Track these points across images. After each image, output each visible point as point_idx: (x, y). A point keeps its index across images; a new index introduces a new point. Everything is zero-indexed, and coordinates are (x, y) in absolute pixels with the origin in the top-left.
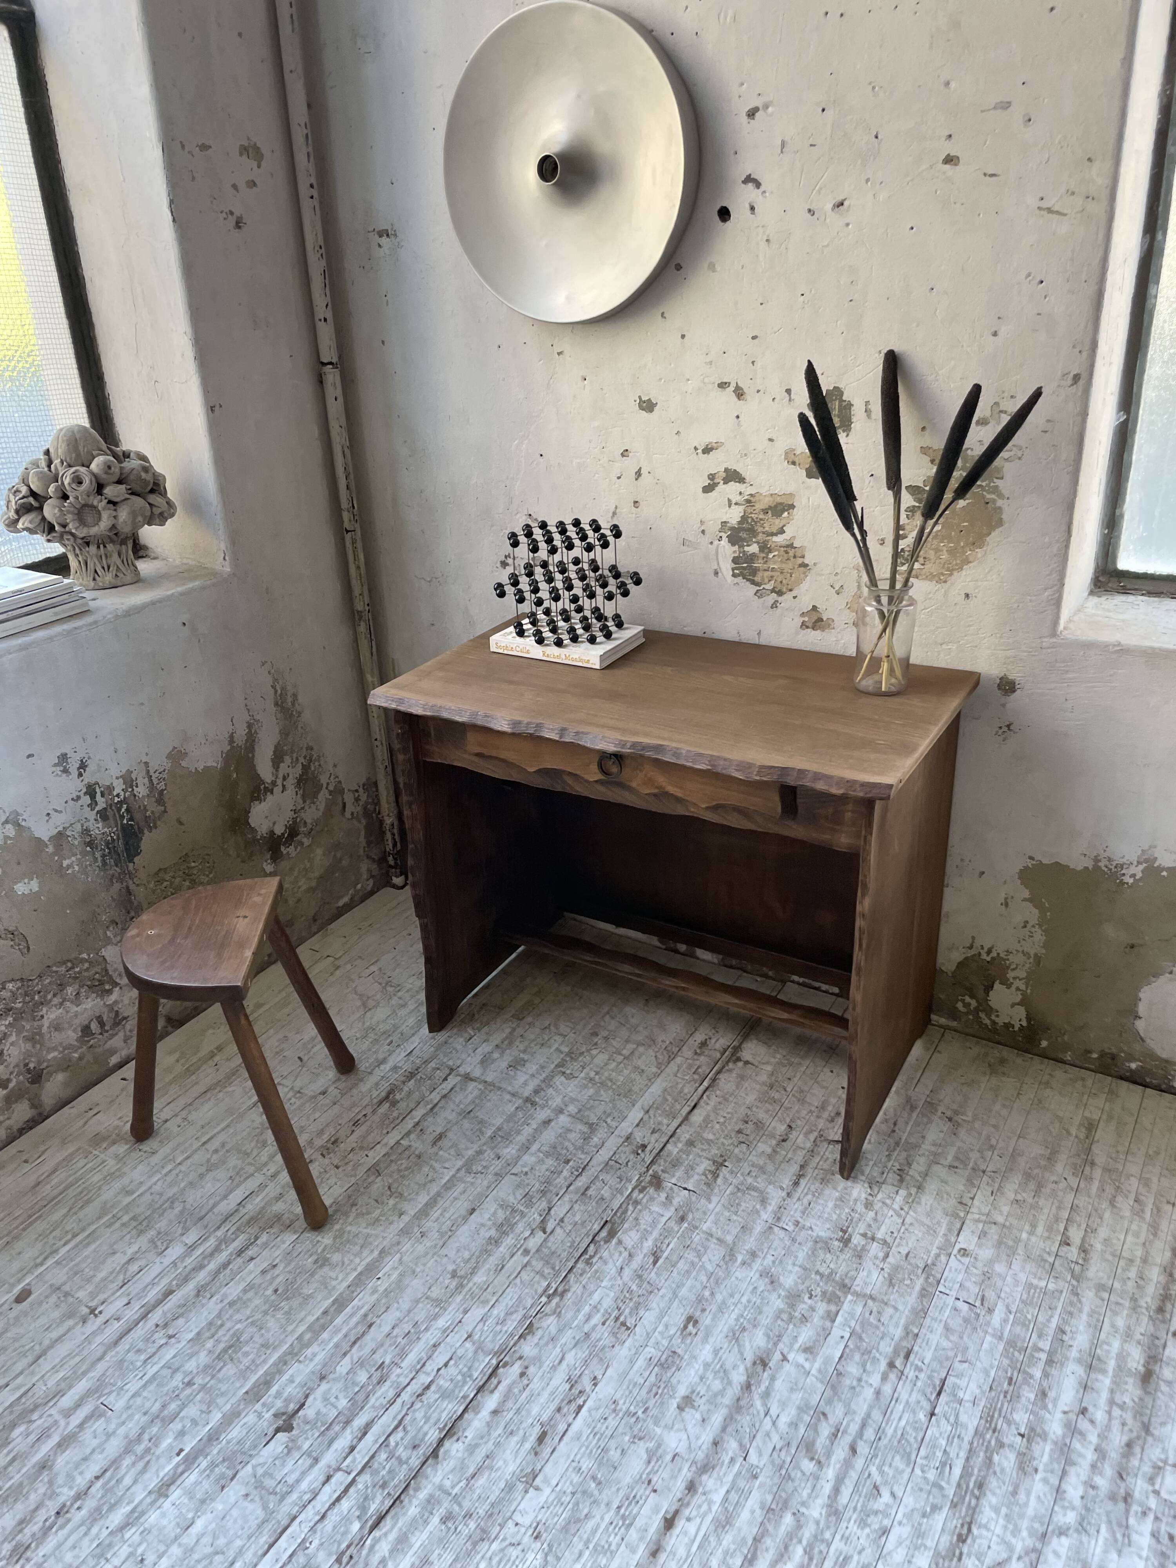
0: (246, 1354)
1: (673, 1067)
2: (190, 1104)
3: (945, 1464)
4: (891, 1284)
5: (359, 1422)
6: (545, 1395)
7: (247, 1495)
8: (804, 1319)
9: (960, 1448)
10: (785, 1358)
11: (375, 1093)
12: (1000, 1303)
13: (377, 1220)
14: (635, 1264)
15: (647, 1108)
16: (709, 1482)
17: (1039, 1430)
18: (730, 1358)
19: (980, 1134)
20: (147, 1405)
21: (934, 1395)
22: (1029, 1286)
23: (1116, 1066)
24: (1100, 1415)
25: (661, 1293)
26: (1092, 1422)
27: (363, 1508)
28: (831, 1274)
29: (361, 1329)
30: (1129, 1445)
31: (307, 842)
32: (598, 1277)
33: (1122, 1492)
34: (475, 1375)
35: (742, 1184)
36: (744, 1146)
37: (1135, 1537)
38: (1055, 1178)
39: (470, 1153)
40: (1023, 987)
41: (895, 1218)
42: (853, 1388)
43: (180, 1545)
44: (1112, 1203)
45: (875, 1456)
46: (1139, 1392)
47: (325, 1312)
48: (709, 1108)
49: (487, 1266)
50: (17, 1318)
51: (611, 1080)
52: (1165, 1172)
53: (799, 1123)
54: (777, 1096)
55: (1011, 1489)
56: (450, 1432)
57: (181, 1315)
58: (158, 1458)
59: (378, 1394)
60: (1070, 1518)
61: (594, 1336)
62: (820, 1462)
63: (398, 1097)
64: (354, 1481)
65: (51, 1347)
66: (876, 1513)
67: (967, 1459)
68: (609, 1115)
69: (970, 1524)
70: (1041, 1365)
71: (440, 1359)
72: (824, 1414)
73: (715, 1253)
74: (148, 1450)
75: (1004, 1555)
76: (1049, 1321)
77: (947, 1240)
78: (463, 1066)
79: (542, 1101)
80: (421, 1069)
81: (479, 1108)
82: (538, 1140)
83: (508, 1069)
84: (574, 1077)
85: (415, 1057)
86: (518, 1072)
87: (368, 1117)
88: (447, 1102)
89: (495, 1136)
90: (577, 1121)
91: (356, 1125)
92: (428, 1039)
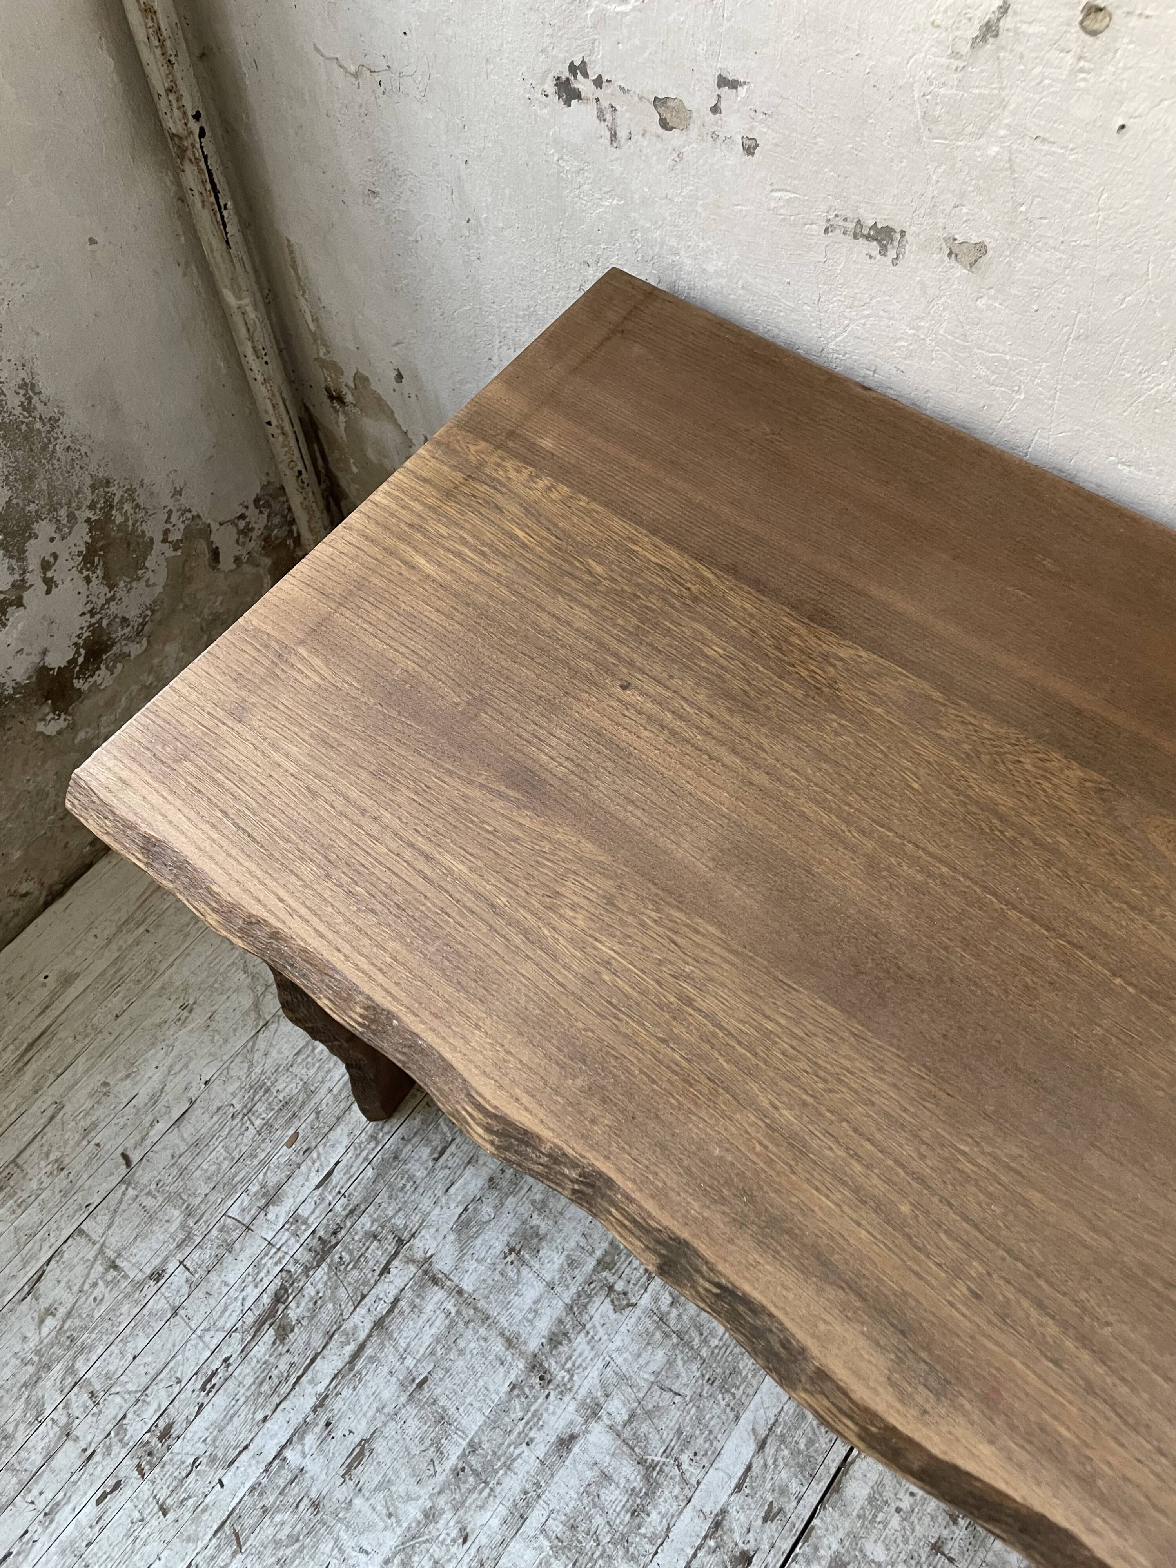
15: (763, 1432)
51: (699, 1328)
63: (293, 1311)
68: (687, 1443)
78: (423, 1233)
79: (563, 1373)
80: (343, 1232)
81: (441, 1374)
82: (543, 1497)
83: (505, 1258)
84: (630, 1305)
85: (334, 1194)
86: (525, 1271)
87: (231, 1369)
88: (382, 1342)
89: (463, 1469)
90: (625, 1448)
91: (208, 1386)
92: (362, 1142)
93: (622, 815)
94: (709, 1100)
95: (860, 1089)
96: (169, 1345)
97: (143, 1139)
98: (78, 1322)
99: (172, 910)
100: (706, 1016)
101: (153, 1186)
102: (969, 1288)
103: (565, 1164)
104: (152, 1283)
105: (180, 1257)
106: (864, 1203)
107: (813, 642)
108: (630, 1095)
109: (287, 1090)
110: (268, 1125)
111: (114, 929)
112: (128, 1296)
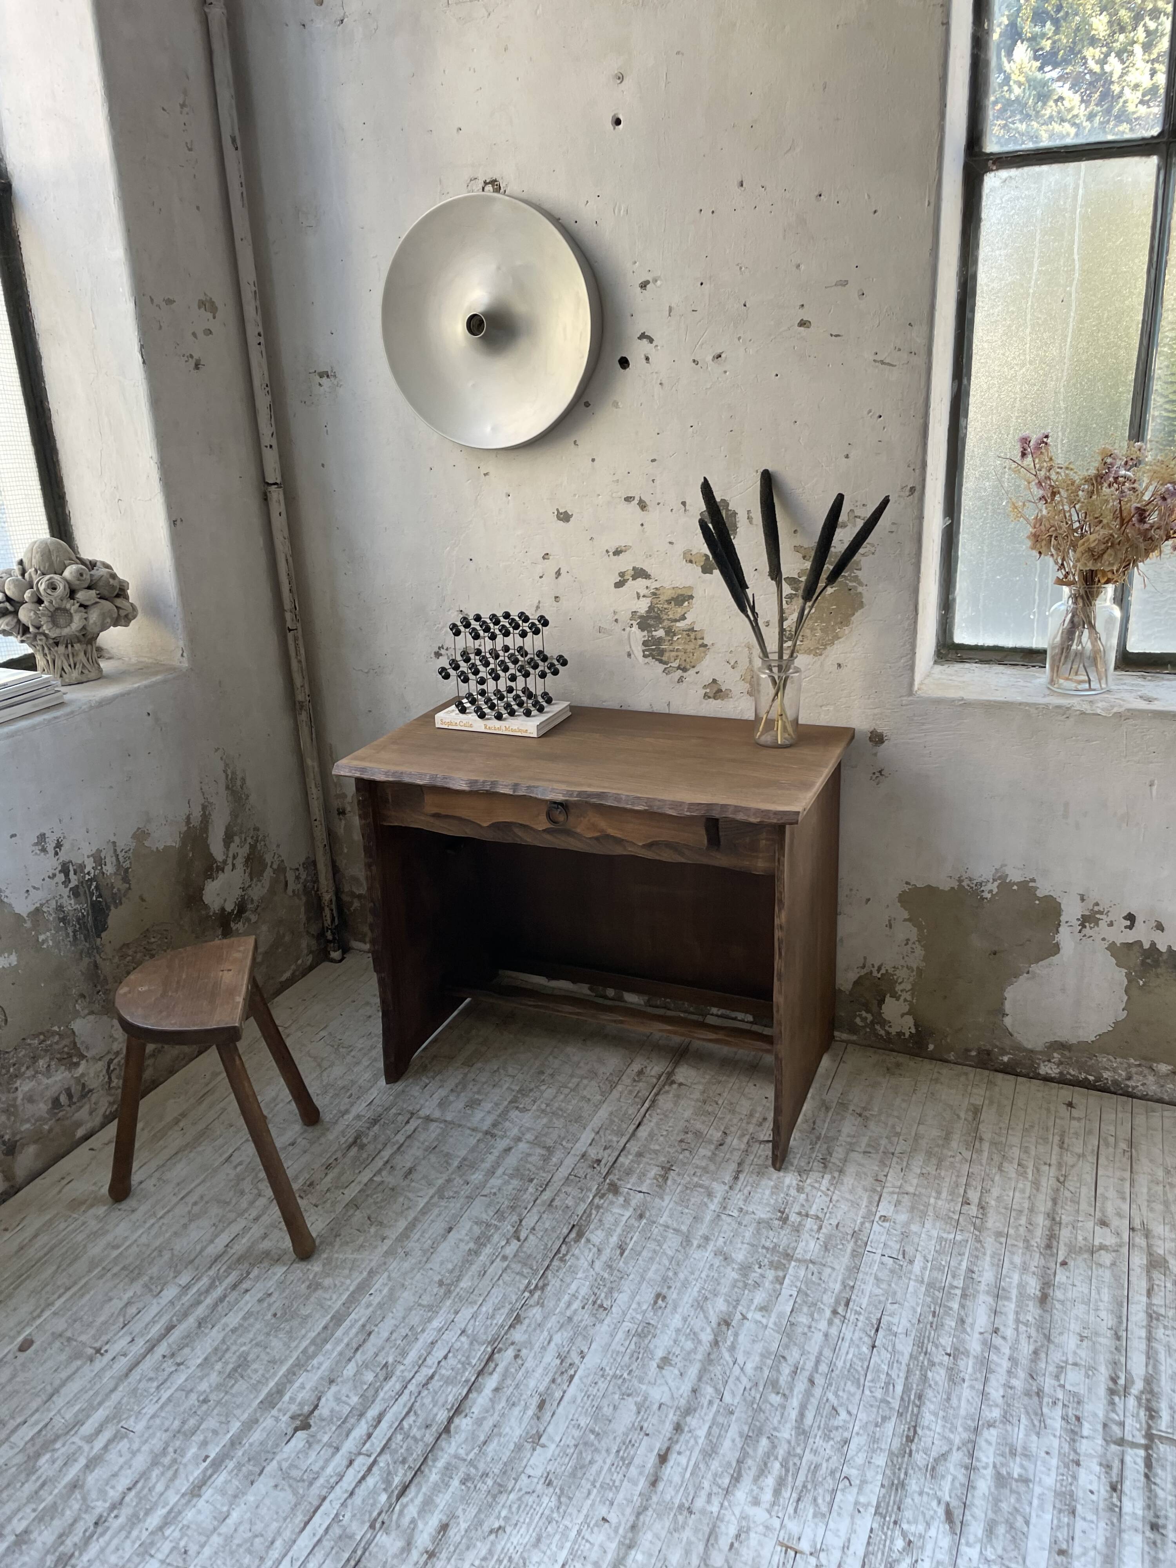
0: (256, 1371)
1: (615, 1094)
2: (163, 1165)
3: (889, 1383)
4: (826, 1249)
5: (372, 1413)
6: (540, 1370)
7: (276, 1486)
8: (757, 1285)
9: (900, 1370)
10: (744, 1317)
11: (343, 1140)
12: (918, 1255)
13: (362, 1246)
14: (604, 1257)
15: (597, 1129)
16: (692, 1421)
17: (962, 1349)
18: (698, 1323)
19: (886, 1124)
20: (167, 1424)
21: (873, 1331)
22: (940, 1239)
23: (991, 1060)
24: (1009, 1332)
25: (631, 1277)
26: (1004, 1338)
27: (388, 1482)
28: (775, 1247)
29: (361, 1337)
30: (1036, 1352)
31: (254, 918)
32: (573, 1271)
33: (1035, 1388)
34: (474, 1362)
35: (689, 1183)
36: (687, 1153)
37: (1048, 1421)
38: (950, 1153)
39: (440, 1182)
40: (909, 998)
41: (824, 1197)
42: (805, 1334)
43: (219, 1534)
44: (1000, 1168)
45: (830, 1384)
46: (1039, 1311)
47: (325, 1328)
48: (652, 1124)
49: (470, 1273)
50: (23, 1365)
51: (561, 1110)
52: (1040, 1141)
53: (732, 1129)
55: (945, 1397)
56: (458, 1410)
57: (187, 1345)
58: (185, 1465)
59: (386, 1388)
60: (996, 1413)
61: (575, 1319)
62: (784, 1395)
63: (365, 1141)
64: (375, 1462)
65: (64, 1383)
66: (837, 1428)
67: (907, 1378)
68: (564, 1138)
69: (915, 1427)
70: (958, 1299)
71: (439, 1353)
72: (784, 1357)
73: (672, 1242)
74: (174, 1461)
75: (945, 1448)
76: (960, 1264)
77: (869, 1210)
78: (423, 1110)
79: (501, 1132)
80: (383, 1116)
81: (442, 1144)
82: (501, 1166)
83: (465, 1109)
84: (527, 1110)
85: (375, 1107)
86: (475, 1110)
87: (339, 1160)
88: (412, 1141)
89: (461, 1166)
90: (535, 1146)
92: (386, 1089)
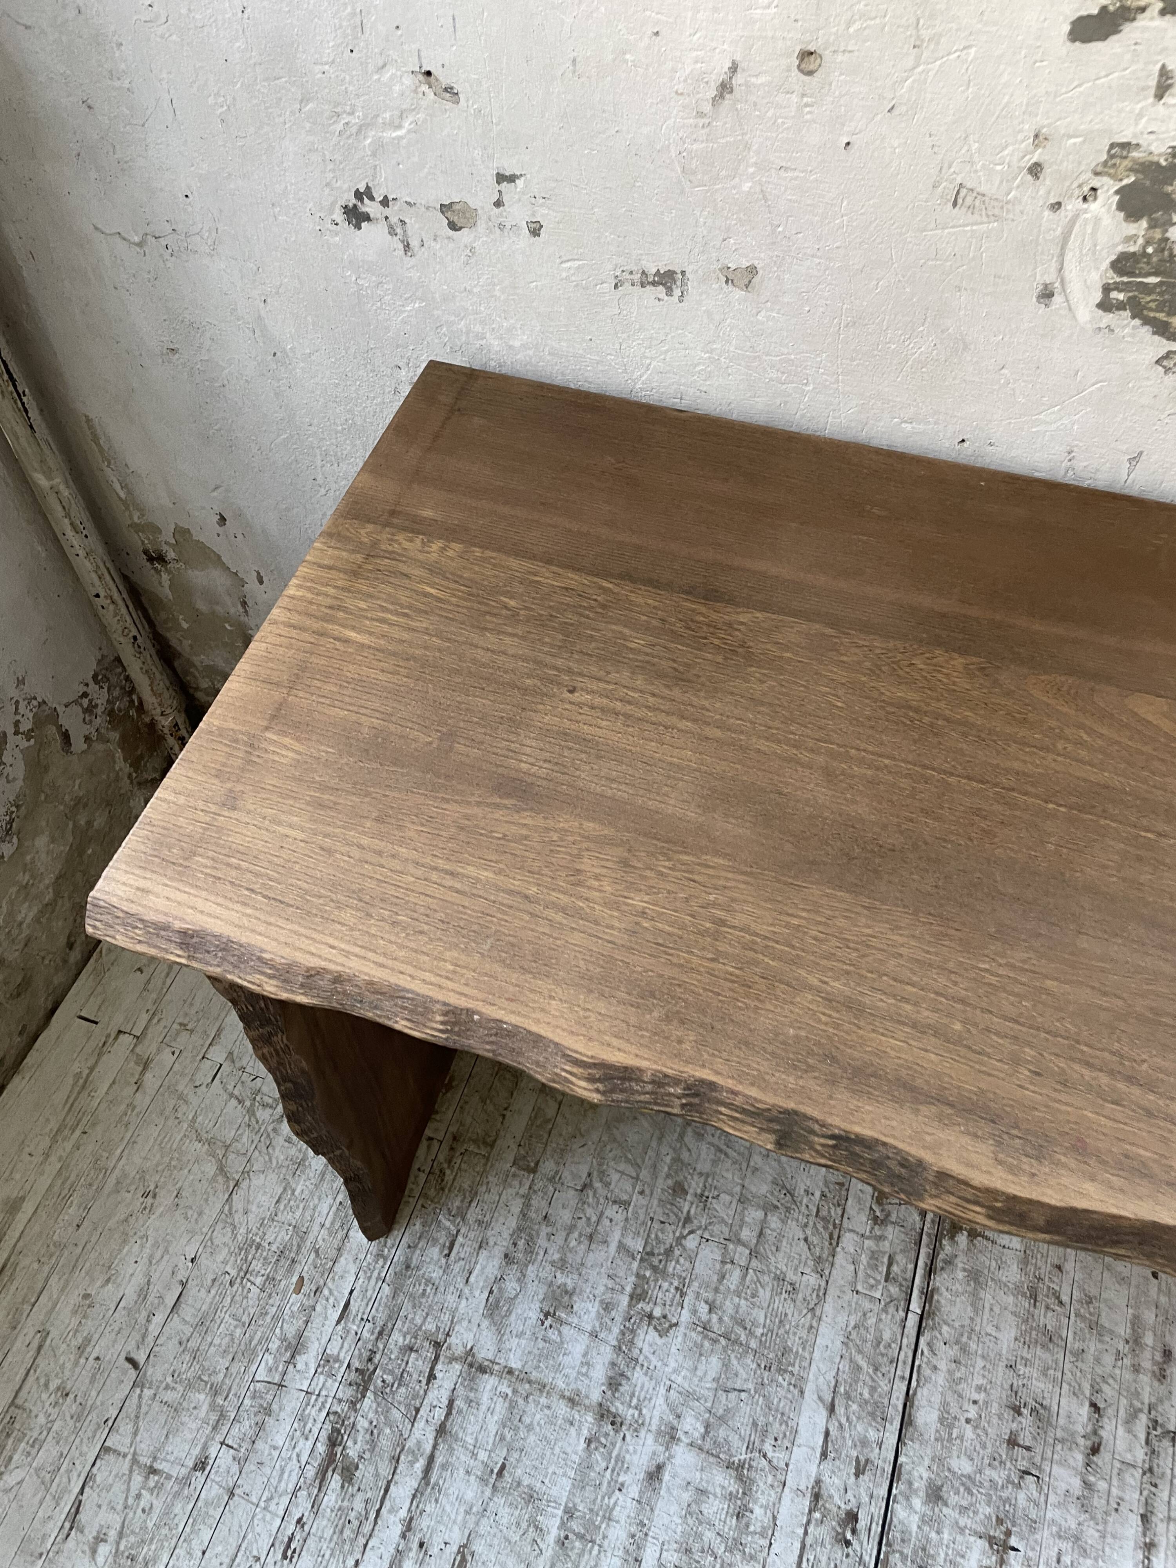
1: (843, 1265)
15: (828, 1398)
36: (1031, 1483)
48: (939, 1380)
51: (742, 1324)
53: (1108, 1392)
54: (1049, 1321)
63: (352, 1450)
68: (765, 1433)
78: (456, 1329)
79: (631, 1411)
80: (378, 1356)
81: (516, 1455)
82: (651, 1534)
83: (543, 1324)
84: (671, 1326)
85: (357, 1322)
86: (565, 1329)
87: (306, 1528)
88: (450, 1446)
89: (567, 1538)
90: (711, 1459)
91: (289, 1553)
92: (369, 1264)
93: (609, 793)
94: (769, 994)
95: (886, 947)
96: (235, 1528)
97: (144, 1337)
98: (132, 1539)
99: (104, 1105)
100: (741, 930)
101: (169, 1379)
102: (1030, 1070)
103: (668, 1085)
104: (198, 1474)
105: (219, 1438)
106: (924, 1033)
107: (714, 616)
108: (704, 1012)
109: (279, 1239)
110: (270, 1279)
111: (47, 1142)
112: (177, 1495)
